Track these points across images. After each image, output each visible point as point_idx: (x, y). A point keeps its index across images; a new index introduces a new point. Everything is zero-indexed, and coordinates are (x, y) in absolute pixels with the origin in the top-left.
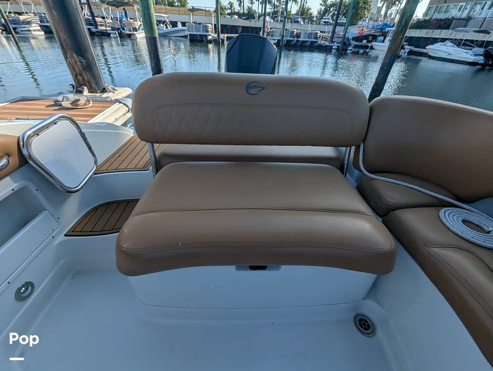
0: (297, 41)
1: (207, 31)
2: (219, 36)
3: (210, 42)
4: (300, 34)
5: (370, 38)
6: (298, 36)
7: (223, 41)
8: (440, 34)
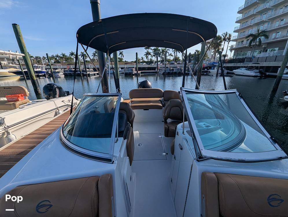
0: (173, 72)
1: (133, 71)
2: (137, 72)
3: (134, 75)
4: (174, 69)
5: (208, 68)
6: (173, 70)
7: (139, 74)
8: (240, 65)
